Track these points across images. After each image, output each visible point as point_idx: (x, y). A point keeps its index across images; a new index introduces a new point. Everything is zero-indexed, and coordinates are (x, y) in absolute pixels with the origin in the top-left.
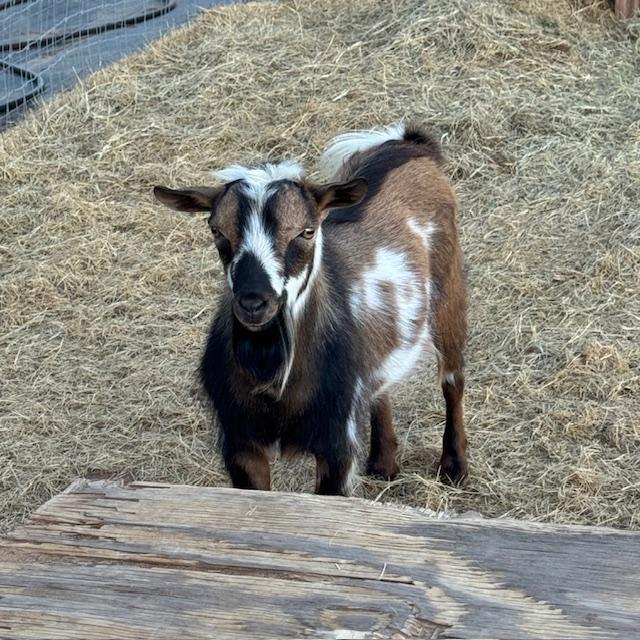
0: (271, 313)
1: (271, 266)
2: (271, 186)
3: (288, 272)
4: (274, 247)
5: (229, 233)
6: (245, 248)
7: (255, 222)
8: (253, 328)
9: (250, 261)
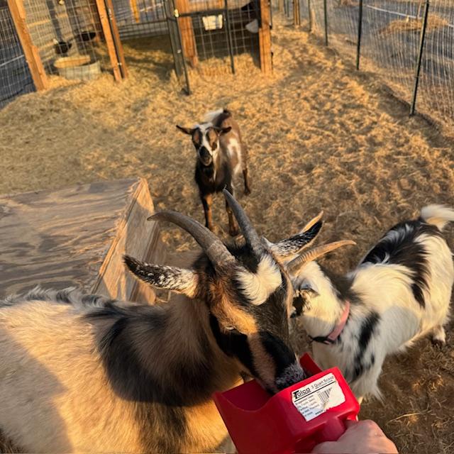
0: (210, 161)
1: (209, 148)
2: (206, 129)
3: (213, 149)
4: (210, 144)
5: (198, 142)
6: (202, 145)
7: (204, 138)
8: (207, 165)
9: (204, 148)
